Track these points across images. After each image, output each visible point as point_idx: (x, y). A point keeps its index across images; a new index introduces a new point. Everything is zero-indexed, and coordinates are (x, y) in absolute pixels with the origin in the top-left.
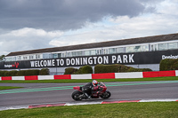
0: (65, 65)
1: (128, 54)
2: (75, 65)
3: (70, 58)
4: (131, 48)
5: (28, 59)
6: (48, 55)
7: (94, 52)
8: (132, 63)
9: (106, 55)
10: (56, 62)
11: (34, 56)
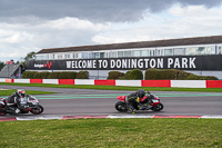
0: (109, 68)
1: (188, 57)
2: (121, 69)
3: (116, 59)
4: (192, 50)
5: (64, 58)
6: (88, 54)
7: (145, 52)
8: (193, 69)
9: (160, 58)
10: (97, 63)
11: (71, 55)
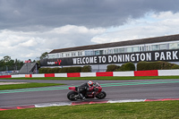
0: (107, 62)
2: (117, 62)
3: (112, 55)
4: (175, 45)
5: (71, 56)
6: (90, 52)
7: (136, 48)
8: (175, 60)
9: (149, 52)
10: (98, 59)
